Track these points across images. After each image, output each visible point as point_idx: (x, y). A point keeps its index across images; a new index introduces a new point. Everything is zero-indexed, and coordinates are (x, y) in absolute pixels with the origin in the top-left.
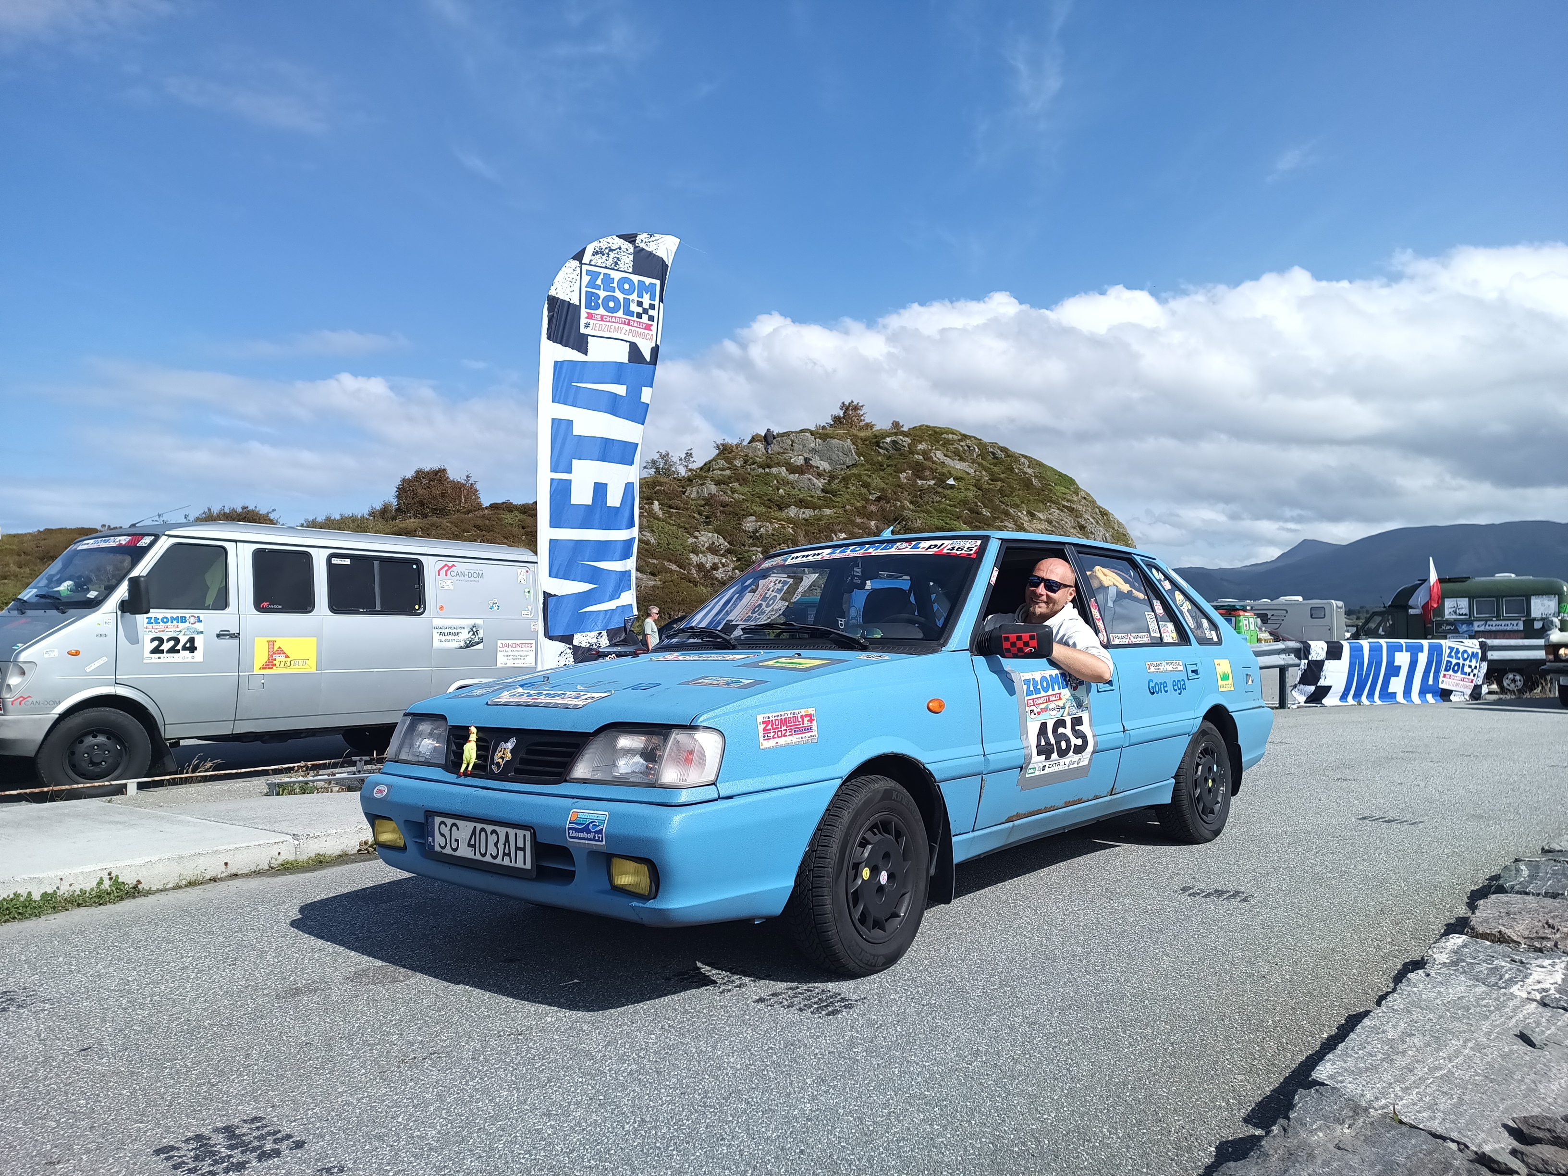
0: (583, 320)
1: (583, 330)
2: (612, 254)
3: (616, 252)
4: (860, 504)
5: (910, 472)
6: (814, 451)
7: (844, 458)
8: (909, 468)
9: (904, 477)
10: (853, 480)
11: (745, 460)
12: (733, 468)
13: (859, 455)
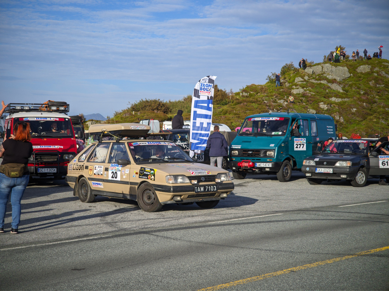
0: (199, 92)
1: (199, 94)
3: (206, 79)
4: (358, 96)
5: (373, 81)
6: (332, 71)
7: (344, 74)
8: (373, 79)
9: (372, 83)
10: (354, 86)
11: (309, 77)
12: (305, 81)
13: (350, 73)
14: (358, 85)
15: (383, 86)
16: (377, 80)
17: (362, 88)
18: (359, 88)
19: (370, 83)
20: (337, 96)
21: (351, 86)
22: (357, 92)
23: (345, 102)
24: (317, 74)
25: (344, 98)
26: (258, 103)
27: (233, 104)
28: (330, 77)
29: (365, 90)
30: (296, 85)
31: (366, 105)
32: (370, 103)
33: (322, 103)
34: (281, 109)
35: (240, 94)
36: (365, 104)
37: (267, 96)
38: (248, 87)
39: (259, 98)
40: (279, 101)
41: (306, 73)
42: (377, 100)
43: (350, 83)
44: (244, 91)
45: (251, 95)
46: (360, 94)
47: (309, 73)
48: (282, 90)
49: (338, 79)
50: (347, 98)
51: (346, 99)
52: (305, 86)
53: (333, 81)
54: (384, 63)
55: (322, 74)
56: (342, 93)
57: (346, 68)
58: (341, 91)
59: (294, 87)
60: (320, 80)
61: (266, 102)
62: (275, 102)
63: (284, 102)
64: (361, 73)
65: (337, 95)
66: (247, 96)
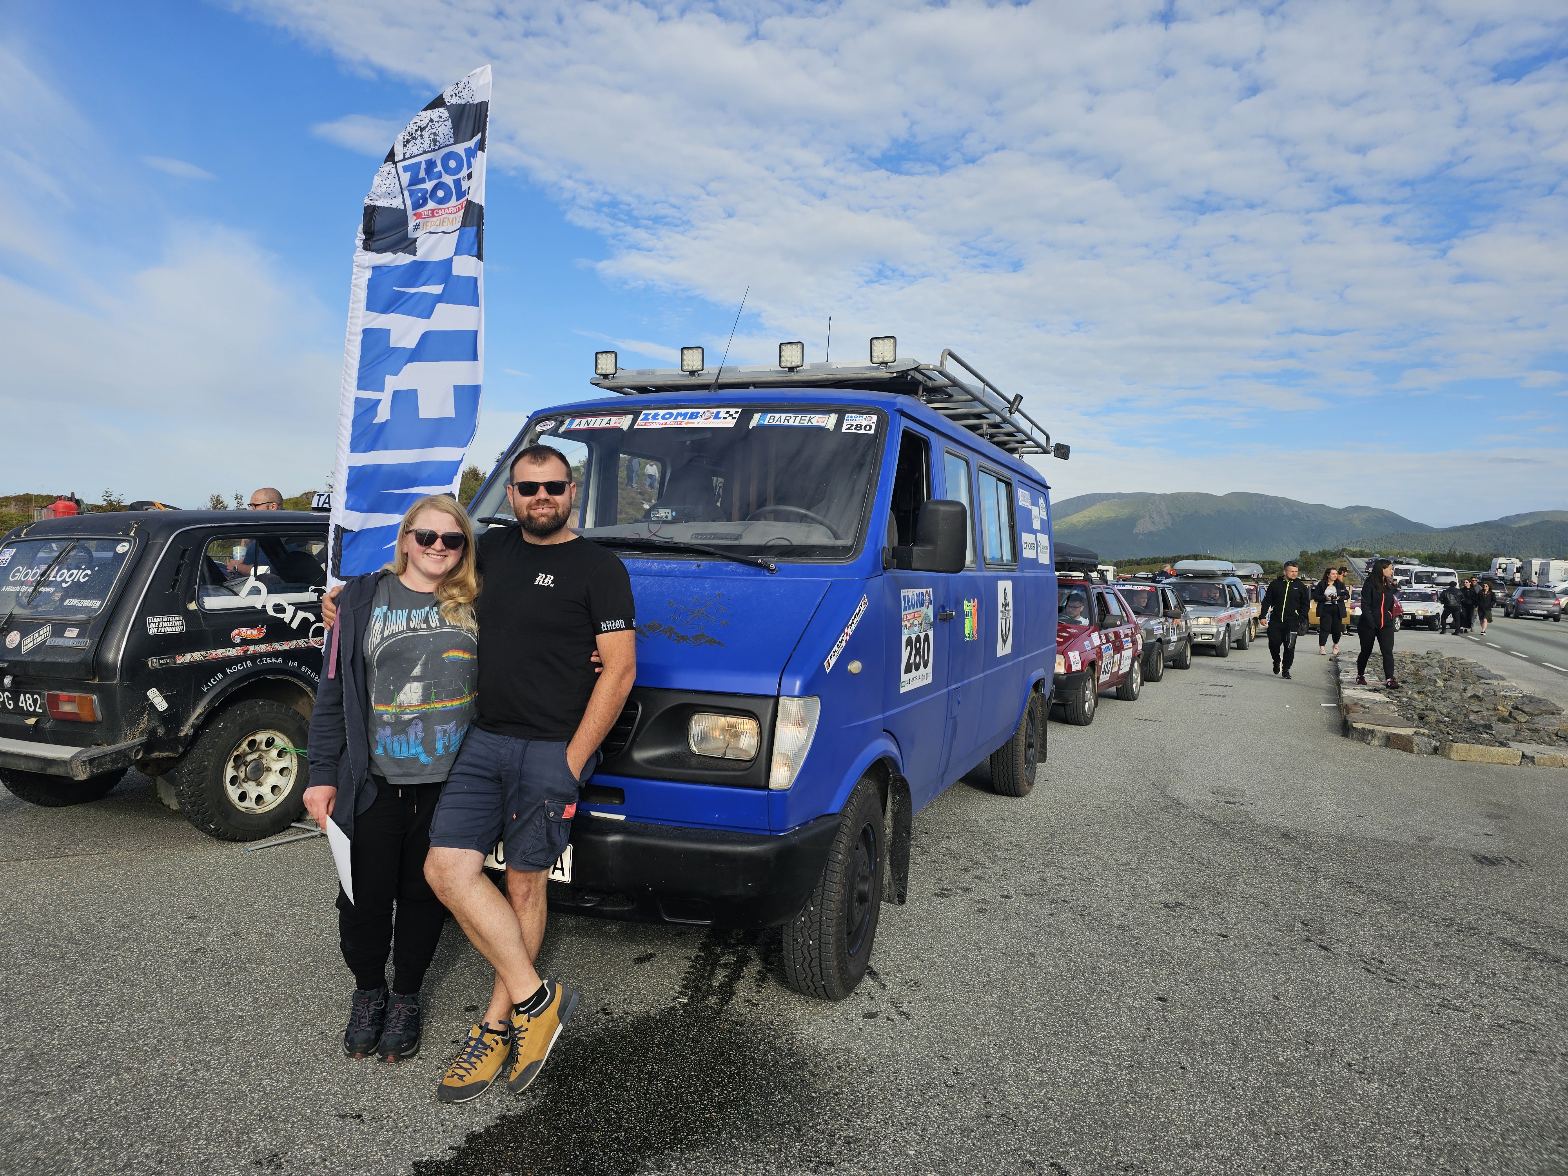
2: (426, 134)
3: (429, 127)
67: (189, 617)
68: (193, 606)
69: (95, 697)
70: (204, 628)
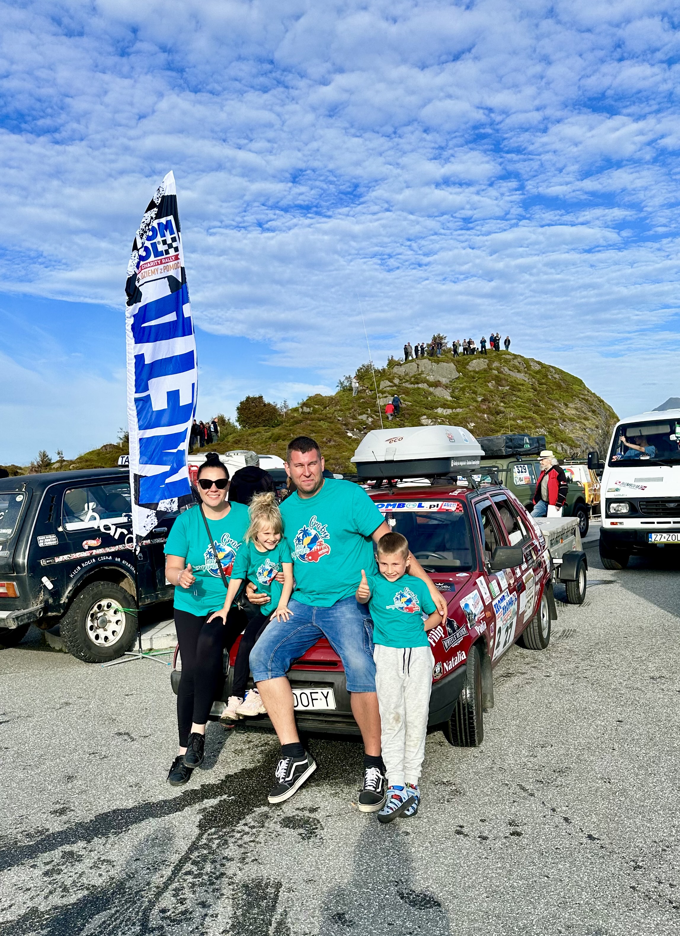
4: (475, 404)
5: (494, 382)
6: (432, 370)
7: (451, 374)
8: (493, 380)
9: (491, 385)
10: (467, 390)
11: (400, 380)
12: (395, 385)
13: (459, 372)
14: (474, 388)
15: (508, 388)
16: (499, 381)
17: (479, 392)
18: (475, 393)
19: (490, 385)
20: (445, 406)
21: (463, 390)
22: (472, 398)
23: (458, 414)
24: (411, 375)
25: (456, 408)
26: (329, 420)
27: (288, 424)
28: (431, 378)
29: (484, 395)
30: (383, 392)
31: (488, 418)
32: (493, 415)
33: (425, 417)
34: (364, 428)
35: (298, 410)
36: (486, 415)
37: (341, 410)
38: (310, 398)
39: (329, 413)
40: (360, 417)
41: (395, 373)
42: (503, 409)
43: (461, 386)
44: (304, 404)
45: (315, 411)
46: (477, 401)
47: (400, 373)
48: (362, 400)
49: (444, 381)
50: (460, 407)
51: (459, 410)
52: (396, 392)
53: (436, 384)
54: (504, 356)
55: (419, 374)
56: (450, 401)
57: (452, 365)
58: (450, 398)
59: (380, 395)
60: (418, 383)
61: (340, 418)
62: (354, 417)
63: (368, 417)
64: (474, 371)
65: (445, 404)
66: (309, 413)
67: (59, 535)
68: (60, 529)
69: (15, 583)
70: (68, 541)
